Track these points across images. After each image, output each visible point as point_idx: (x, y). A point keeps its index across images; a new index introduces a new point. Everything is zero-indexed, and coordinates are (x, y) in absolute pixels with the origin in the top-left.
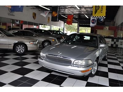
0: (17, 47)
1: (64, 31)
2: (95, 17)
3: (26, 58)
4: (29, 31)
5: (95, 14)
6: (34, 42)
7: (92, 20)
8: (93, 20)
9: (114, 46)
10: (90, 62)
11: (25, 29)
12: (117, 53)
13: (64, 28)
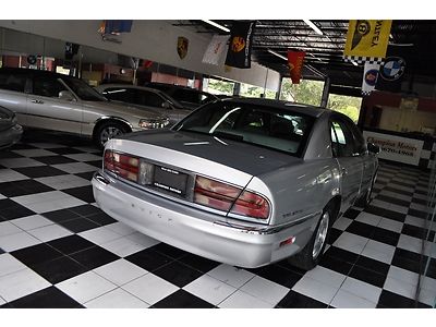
5: (352, 48)
7: (368, 73)
9: (431, 165)
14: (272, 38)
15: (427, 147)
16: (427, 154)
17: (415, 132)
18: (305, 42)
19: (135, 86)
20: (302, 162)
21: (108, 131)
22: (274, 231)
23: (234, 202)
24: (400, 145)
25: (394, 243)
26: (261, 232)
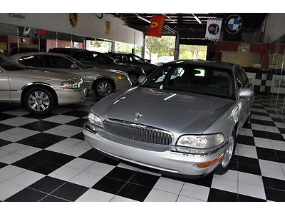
0: (31, 96)
1: (143, 54)
3: (55, 125)
4: (62, 55)
6: (72, 83)
7: (210, 26)
9: (262, 89)
10: (220, 139)
11: (51, 51)
12: (269, 106)
13: (143, 48)
15: (258, 77)
16: (259, 82)
21: (34, 95)
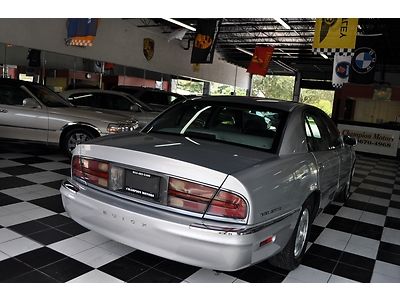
2: (346, 50)
5: (321, 41)
7: (339, 65)
8: (342, 65)
14: (239, 35)
17: (391, 123)
18: (273, 38)
19: (102, 90)
20: (277, 158)
21: (75, 137)
22: (252, 230)
23: (209, 203)
24: (377, 136)
25: (378, 237)
26: (239, 232)
